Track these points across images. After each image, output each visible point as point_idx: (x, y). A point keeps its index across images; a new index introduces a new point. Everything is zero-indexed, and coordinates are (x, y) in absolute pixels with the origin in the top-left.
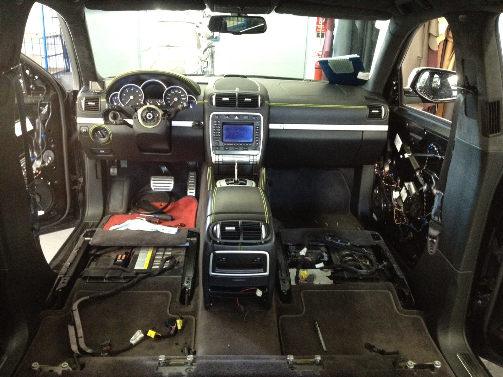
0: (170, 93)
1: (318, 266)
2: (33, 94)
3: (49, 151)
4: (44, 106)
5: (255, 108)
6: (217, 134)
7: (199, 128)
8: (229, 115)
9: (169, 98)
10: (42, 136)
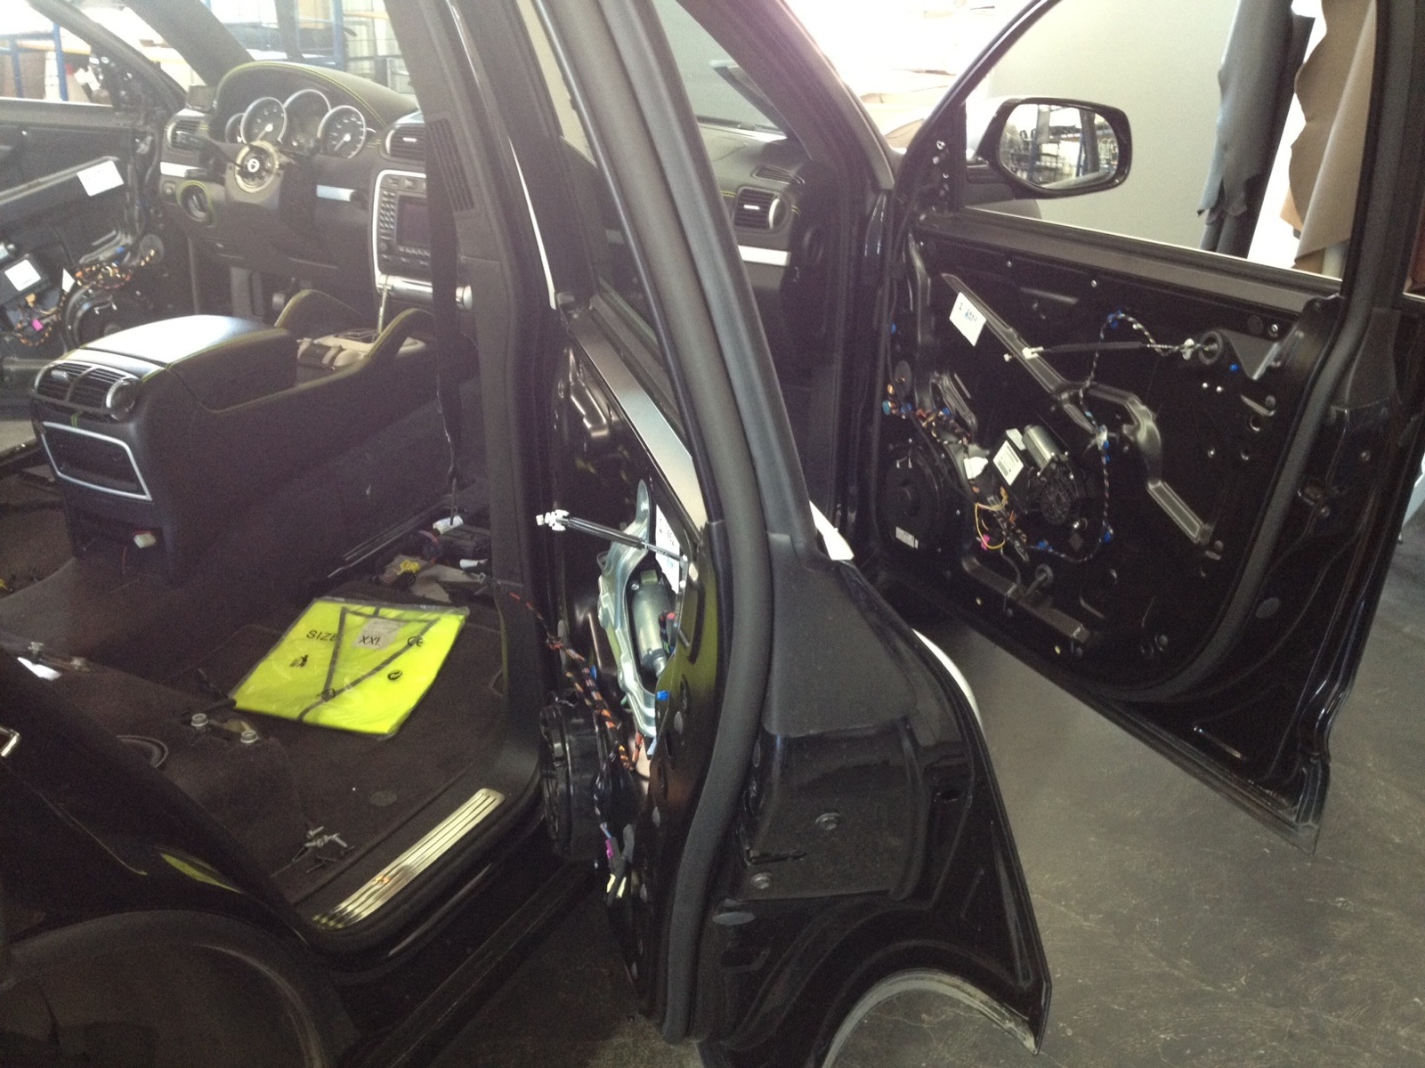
0: (341, 123)
1: (465, 563)
3: (154, 236)
4: (143, 136)
6: (387, 222)
7: (362, 205)
8: (414, 180)
9: (335, 134)
10: (137, 201)
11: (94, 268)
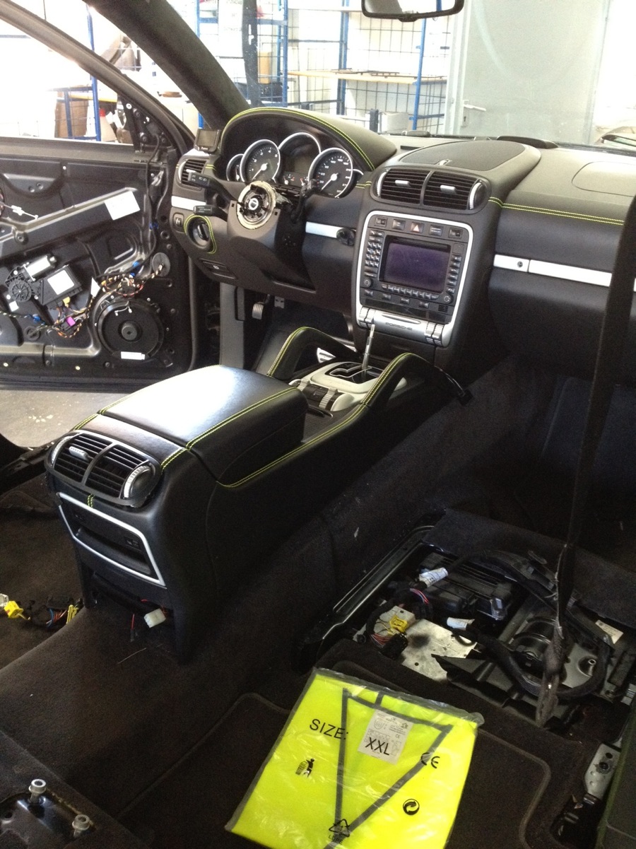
0: (329, 164)
1: (451, 622)
2: (144, 149)
3: (163, 254)
4: (156, 171)
5: (462, 211)
6: (372, 260)
7: (348, 243)
8: (402, 221)
9: (323, 174)
10: (150, 225)
11: (115, 278)
